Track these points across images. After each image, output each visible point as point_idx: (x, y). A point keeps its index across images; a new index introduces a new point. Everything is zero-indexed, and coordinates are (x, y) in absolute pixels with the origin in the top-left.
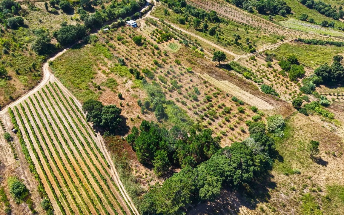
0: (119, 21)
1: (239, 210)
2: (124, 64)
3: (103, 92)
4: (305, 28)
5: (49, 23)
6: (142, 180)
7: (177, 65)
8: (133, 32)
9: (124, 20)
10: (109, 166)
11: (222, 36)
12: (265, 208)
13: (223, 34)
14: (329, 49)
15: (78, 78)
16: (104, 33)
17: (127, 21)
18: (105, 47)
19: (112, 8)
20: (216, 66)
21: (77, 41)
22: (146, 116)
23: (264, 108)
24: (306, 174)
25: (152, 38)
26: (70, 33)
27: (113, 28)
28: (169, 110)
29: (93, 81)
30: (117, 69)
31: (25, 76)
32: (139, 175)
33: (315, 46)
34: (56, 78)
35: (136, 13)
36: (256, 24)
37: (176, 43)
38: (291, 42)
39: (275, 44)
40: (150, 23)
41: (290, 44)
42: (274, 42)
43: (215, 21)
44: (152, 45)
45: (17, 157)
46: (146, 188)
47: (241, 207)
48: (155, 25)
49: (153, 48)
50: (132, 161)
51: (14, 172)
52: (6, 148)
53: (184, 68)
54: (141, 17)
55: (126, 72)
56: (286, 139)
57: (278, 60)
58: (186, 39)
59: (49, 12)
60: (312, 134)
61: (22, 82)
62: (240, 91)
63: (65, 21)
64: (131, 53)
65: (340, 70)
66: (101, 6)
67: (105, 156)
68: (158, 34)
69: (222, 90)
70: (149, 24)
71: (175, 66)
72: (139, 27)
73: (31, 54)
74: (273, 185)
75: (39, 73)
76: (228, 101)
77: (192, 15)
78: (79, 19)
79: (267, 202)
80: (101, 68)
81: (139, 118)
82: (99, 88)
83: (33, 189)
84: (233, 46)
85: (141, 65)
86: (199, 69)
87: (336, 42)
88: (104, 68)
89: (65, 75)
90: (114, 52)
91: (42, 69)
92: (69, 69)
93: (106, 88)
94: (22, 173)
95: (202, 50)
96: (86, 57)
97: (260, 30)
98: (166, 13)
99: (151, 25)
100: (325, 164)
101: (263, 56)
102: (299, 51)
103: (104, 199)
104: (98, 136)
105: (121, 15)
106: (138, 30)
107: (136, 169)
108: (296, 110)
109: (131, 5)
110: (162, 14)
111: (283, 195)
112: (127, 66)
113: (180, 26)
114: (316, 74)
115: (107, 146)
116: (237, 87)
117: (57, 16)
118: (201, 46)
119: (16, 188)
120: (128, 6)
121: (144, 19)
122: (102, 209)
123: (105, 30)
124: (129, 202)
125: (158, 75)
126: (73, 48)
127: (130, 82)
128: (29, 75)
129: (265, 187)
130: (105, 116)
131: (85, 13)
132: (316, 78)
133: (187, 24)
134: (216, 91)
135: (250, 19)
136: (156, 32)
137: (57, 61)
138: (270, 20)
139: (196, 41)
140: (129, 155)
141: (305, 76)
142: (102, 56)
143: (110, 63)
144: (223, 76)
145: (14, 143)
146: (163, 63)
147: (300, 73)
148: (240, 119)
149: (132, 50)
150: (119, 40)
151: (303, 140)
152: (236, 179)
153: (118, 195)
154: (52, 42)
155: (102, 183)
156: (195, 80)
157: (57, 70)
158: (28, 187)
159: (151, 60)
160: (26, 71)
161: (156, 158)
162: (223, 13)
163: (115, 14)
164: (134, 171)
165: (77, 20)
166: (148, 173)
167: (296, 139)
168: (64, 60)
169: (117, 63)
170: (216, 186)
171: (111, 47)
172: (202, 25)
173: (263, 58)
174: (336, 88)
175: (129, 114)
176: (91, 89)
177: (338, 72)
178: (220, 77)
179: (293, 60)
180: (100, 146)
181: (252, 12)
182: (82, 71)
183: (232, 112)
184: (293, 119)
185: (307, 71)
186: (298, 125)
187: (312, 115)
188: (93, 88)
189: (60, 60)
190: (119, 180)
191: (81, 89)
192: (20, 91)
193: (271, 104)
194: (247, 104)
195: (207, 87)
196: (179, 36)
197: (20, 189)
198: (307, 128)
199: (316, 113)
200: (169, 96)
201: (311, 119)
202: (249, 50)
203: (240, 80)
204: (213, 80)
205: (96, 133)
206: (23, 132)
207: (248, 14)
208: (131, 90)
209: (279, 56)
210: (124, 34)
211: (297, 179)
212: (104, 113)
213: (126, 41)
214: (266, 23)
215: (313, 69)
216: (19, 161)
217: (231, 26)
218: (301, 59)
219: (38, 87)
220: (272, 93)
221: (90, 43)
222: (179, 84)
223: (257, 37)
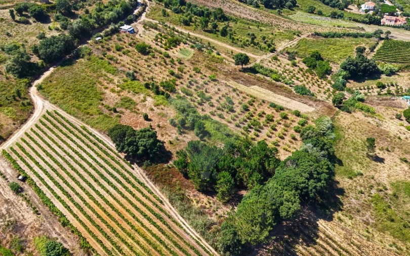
0: (111, 27)
1: (318, 225)
2: (134, 79)
3: (121, 115)
4: (316, 21)
5: (20, 36)
6: (207, 210)
7: (197, 74)
8: (132, 39)
9: (117, 26)
10: (161, 202)
11: (235, 36)
12: (343, 217)
13: (235, 34)
14: (348, 42)
15: (84, 102)
16: (96, 43)
17: (121, 26)
18: (104, 61)
19: (99, 12)
20: (240, 71)
21: (65, 56)
22: (185, 137)
23: (306, 111)
24: (368, 174)
25: (157, 44)
26: (56, 47)
27: (106, 36)
28: (208, 126)
29: (104, 102)
30: (127, 85)
31: (9, 107)
32: (202, 206)
33: (333, 39)
34: (53, 106)
35: (129, 16)
36: (266, 20)
37: (187, 48)
38: (308, 36)
39: (293, 40)
40: (149, 26)
41: (308, 39)
42: (291, 39)
43: (222, 20)
44: (161, 53)
45: (37, 211)
46: (214, 218)
47: (318, 220)
48: (156, 29)
49: (162, 56)
50: (187, 190)
51: (39, 230)
52: (17, 202)
53: (205, 76)
54: (136, 21)
55: (141, 87)
56: (338, 140)
57: (301, 58)
58: (197, 43)
59: (16, 21)
60: (361, 132)
61: (8, 115)
62: (275, 96)
63: (42, 32)
64: (138, 64)
65: (366, 62)
66: (84, 10)
67: (152, 191)
68: (163, 39)
69: (256, 96)
70: (148, 29)
71: (194, 75)
72: (137, 33)
73: (7, 78)
74: (342, 192)
75: (28, 101)
76: (266, 108)
77: (195, 14)
78: (60, 29)
79: (342, 210)
80: (108, 86)
81: (178, 140)
82: (115, 111)
83: (73, 246)
84: (250, 47)
85: (155, 78)
86: (222, 76)
87: (353, 33)
88: (111, 86)
89: (65, 99)
90: (117, 66)
91: (30, 96)
92: (67, 92)
93: (124, 110)
94: (51, 230)
95: (219, 54)
96: (83, 74)
97: (272, 26)
98: (165, 14)
99: (150, 29)
100: (381, 160)
101: (284, 55)
102: (320, 45)
103: (167, 241)
104: (135, 168)
105: (112, 19)
106: (137, 36)
107: (195, 200)
108: (337, 109)
109: (121, 6)
110: (159, 16)
111: (353, 200)
112: (139, 80)
113: (185, 28)
114: (343, 68)
115: (151, 179)
116: (270, 92)
117: (29, 26)
118: (215, 49)
119: (52, 250)
120: (118, 8)
121: (140, 23)
122: (169, 253)
123: (97, 39)
124: (199, 239)
125: (179, 87)
126: (62, 66)
127: (149, 99)
128: (15, 105)
129: (334, 194)
130: (142, 142)
131: (67, 20)
132: (344, 73)
133: (192, 26)
134: (249, 99)
135: (257, 14)
136: (159, 37)
137: (47, 84)
138: (279, 14)
139: (209, 43)
140: (182, 185)
141: (332, 72)
142: (104, 72)
143: (116, 80)
144: (250, 81)
145: (26, 195)
146: (180, 73)
147: (327, 70)
148: (286, 126)
149: (138, 60)
150: (119, 50)
151: (355, 140)
152: (311, 190)
153: (183, 233)
154: (32, 61)
155: (159, 223)
156: (223, 88)
157: (51, 95)
158: (65, 246)
159: (165, 71)
160: (9, 100)
161: (219, 182)
162: (228, 10)
163: (104, 19)
164: (195, 202)
165: (57, 29)
166: (211, 201)
167: (348, 139)
168: (55, 82)
169: (125, 78)
170: (295, 202)
171: (111, 59)
172: (210, 26)
173: (285, 57)
174: (364, 82)
175: (164, 137)
176: (105, 113)
177: (364, 64)
178: (248, 83)
179: (317, 56)
180: (142, 180)
181: (257, 6)
182: (85, 92)
183: (275, 119)
184: (338, 118)
185: (333, 67)
186: (345, 124)
187: (354, 111)
188: (107, 111)
189: (50, 81)
190: (179, 216)
191: (92, 115)
192: (9, 126)
193: (310, 105)
194: (287, 109)
195: (238, 95)
196: (187, 40)
197: (58, 250)
198: (354, 126)
199: (357, 110)
200: (201, 110)
201: (355, 116)
202: (268, 49)
203: (270, 83)
204: (242, 87)
205: (132, 165)
206: (35, 179)
207: (254, 9)
208: (155, 108)
209: (301, 53)
210: (122, 43)
211: (361, 181)
212: (139, 138)
213: (128, 50)
214: (276, 18)
215: (338, 64)
216: (42, 215)
217: (240, 24)
218: (323, 54)
219: (32, 118)
220: (308, 93)
221: (82, 58)
222: (207, 95)
223: (272, 34)
